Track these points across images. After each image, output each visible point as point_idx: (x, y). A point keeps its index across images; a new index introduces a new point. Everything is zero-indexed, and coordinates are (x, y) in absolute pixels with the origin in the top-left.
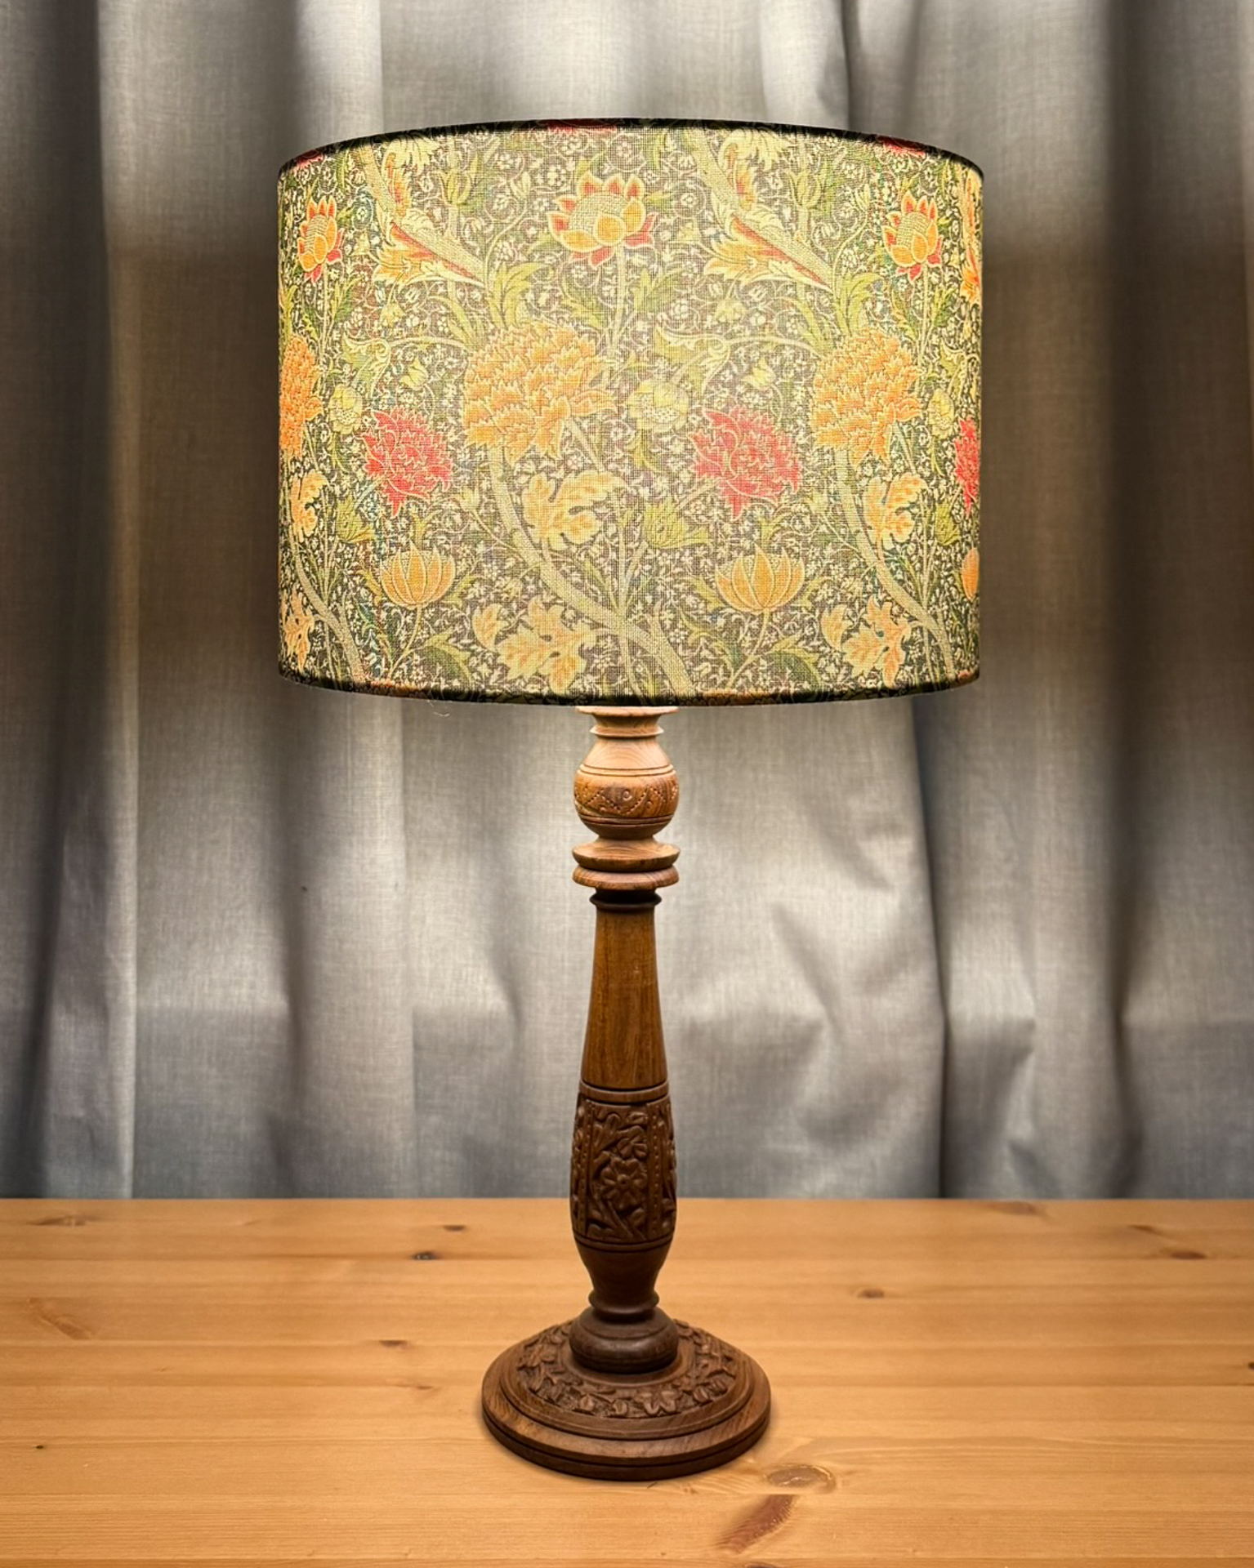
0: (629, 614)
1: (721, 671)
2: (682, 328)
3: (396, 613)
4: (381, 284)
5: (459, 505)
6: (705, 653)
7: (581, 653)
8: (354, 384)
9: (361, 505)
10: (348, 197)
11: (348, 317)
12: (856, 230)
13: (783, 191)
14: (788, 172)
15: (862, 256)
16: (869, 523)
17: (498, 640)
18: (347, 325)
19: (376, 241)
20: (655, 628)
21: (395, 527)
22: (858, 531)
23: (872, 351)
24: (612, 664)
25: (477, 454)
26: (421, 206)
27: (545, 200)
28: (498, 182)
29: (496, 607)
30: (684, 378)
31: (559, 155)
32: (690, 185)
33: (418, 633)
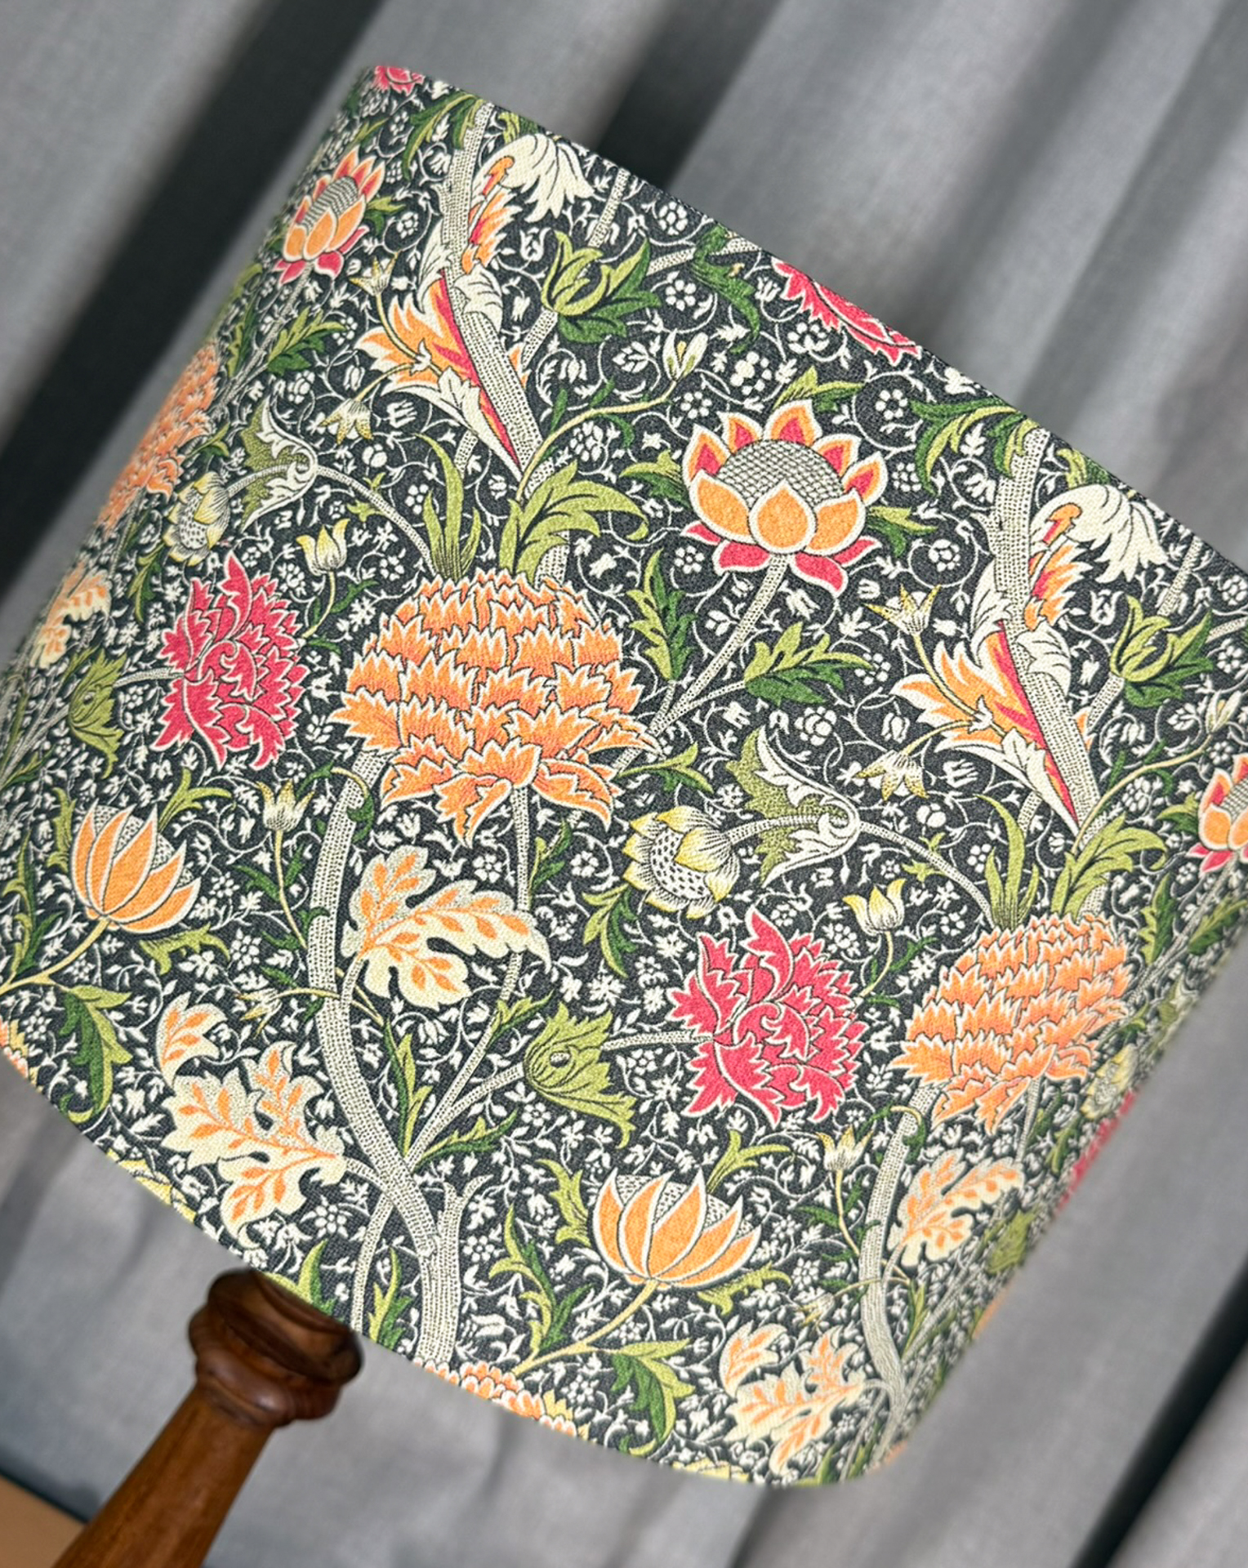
0: (420, 1170)
1: (516, 1343)
2: (802, 756)
3: (64, 903)
4: (366, 359)
5: (262, 808)
6: (509, 1301)
7: (305, 1182)
8: (234, 488)
9: (124, 689)
10: (403, 182)
11: (289, 376)
12: (1178, 756)
13: (1105, 631)
14: (1133, 602)
15: (1159, 801)
16: (901, 1216)
17: (186, 1070)
18: (280, 387)
19: (401, 283)
20: (450, 1218)
21: (147, 765)
22: (877, 1223)
23: (1077, 954)
24: (343, 1232)
25: (341, 747)
26: (503, 277)
27: (707, 402)
28: (650, 322)
29: (215, 1015)
30: (755, 841)
31: (779, 344)
32: (962, 528)
33: (76, 964)
